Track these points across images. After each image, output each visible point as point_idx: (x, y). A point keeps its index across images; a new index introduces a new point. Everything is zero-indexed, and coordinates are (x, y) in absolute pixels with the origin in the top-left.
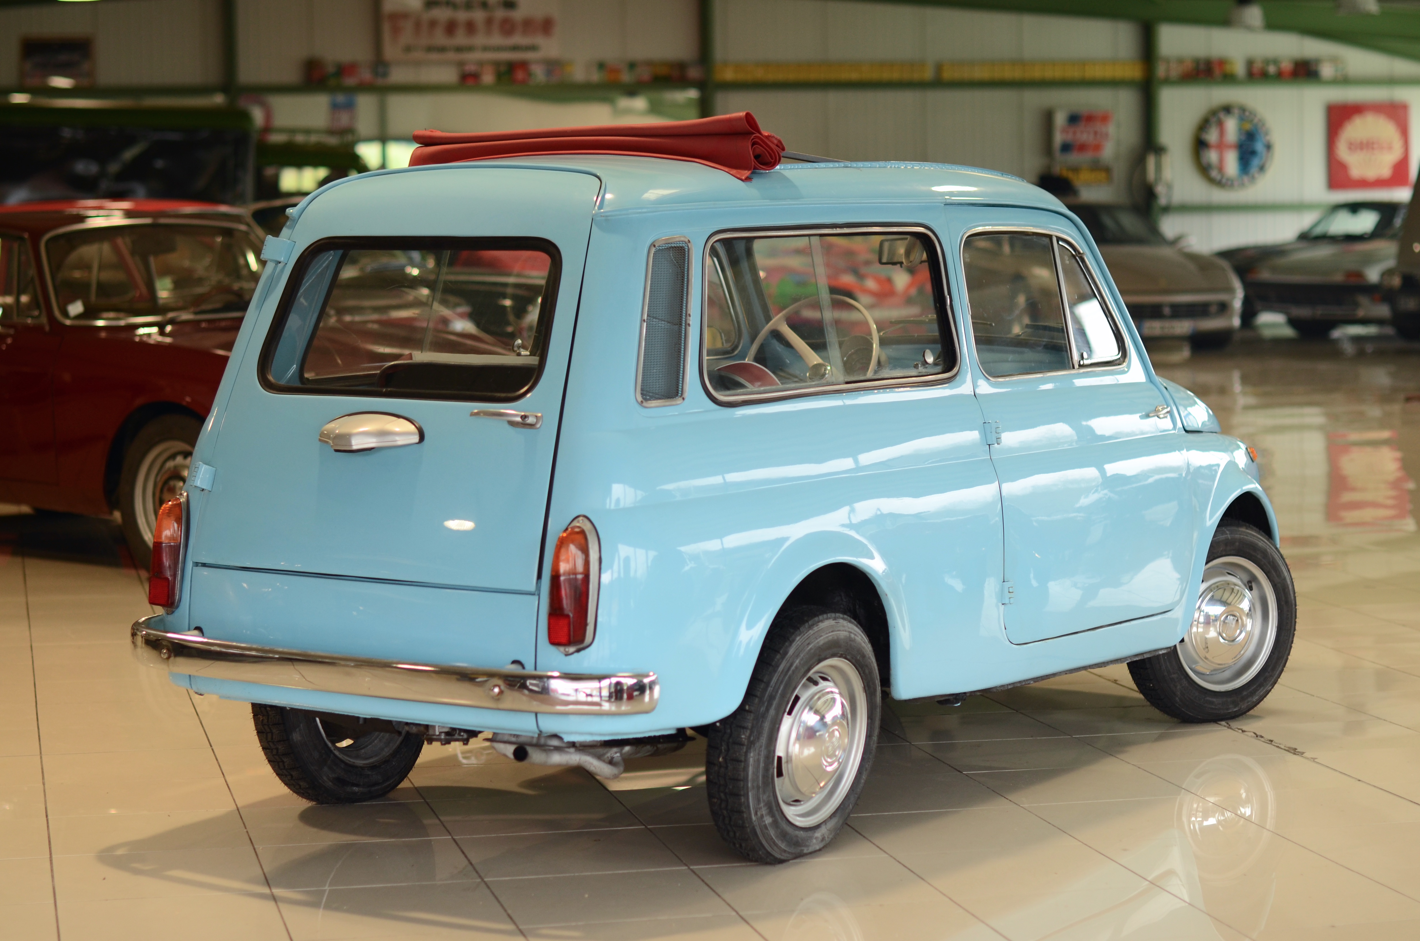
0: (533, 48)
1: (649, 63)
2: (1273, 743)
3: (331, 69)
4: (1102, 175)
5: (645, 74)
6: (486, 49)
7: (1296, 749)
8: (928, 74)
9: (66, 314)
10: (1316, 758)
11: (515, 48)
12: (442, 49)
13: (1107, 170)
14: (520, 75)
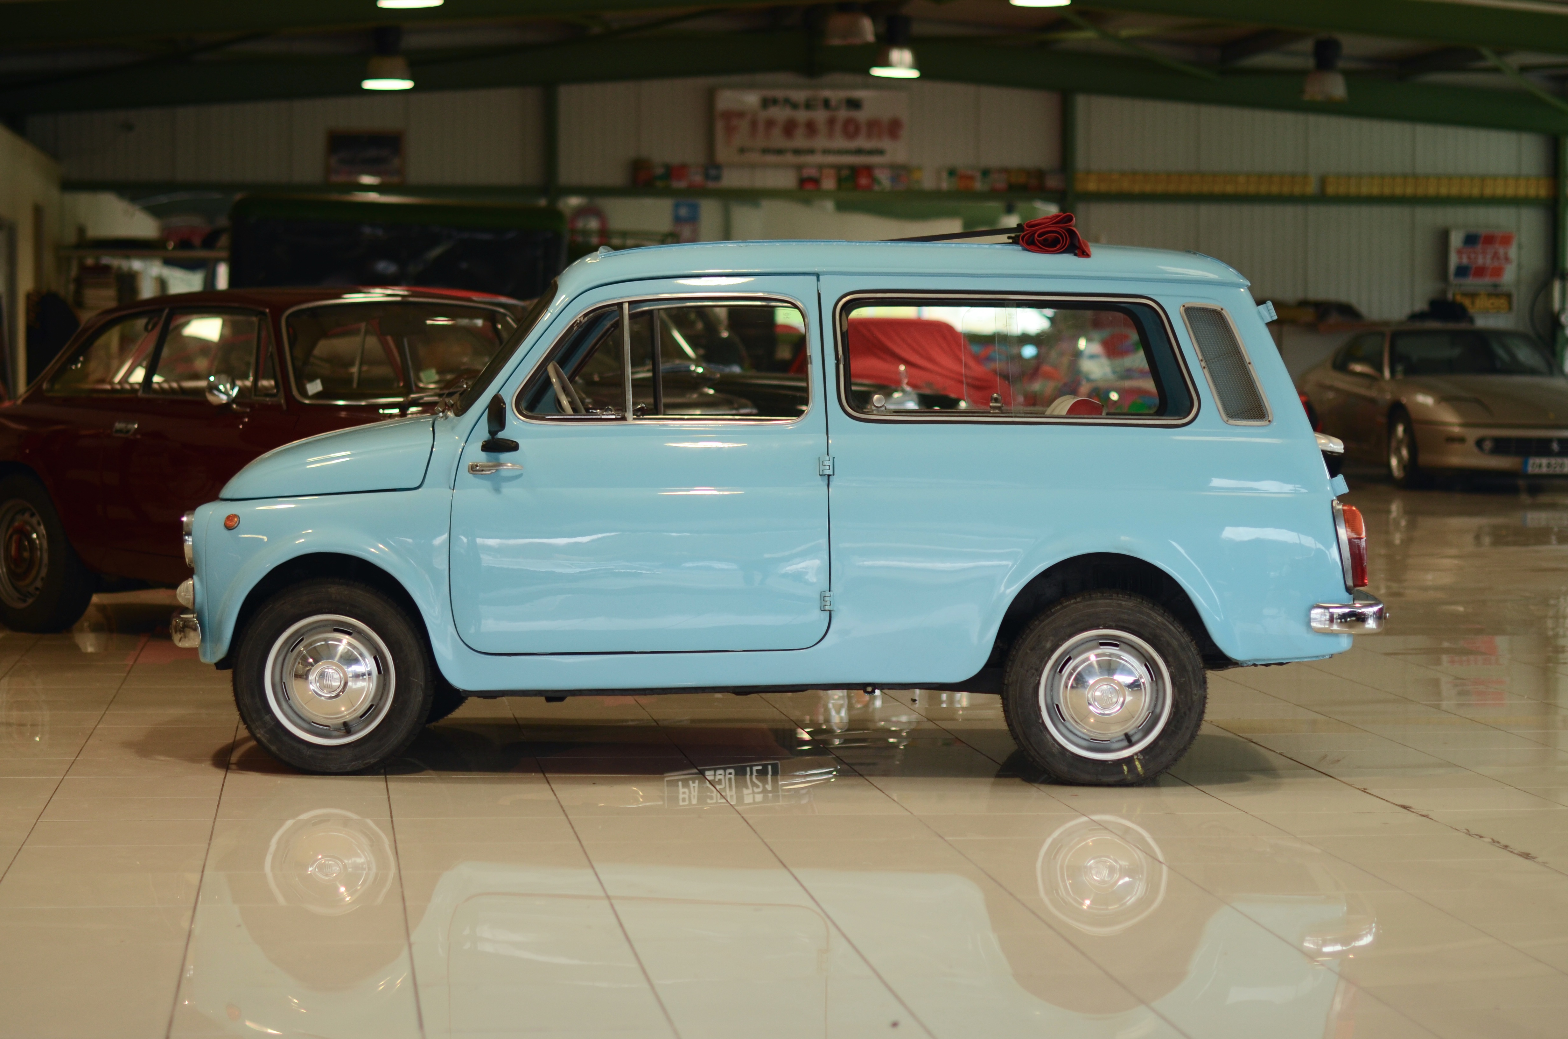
0: (880, 152)
1: (1005, 170)
2: (1508, 849)
3: (659, 171)
4: (1503, 302)
5: (1000, 182)
6: (826, 152)
7: (1529, 854)
8: (1311, 188)
9: (304, 393)
10: (1547, 863)
11: (859, 152)
12: (780, 152)
13: (1509, 296)
14: (864, 181)
